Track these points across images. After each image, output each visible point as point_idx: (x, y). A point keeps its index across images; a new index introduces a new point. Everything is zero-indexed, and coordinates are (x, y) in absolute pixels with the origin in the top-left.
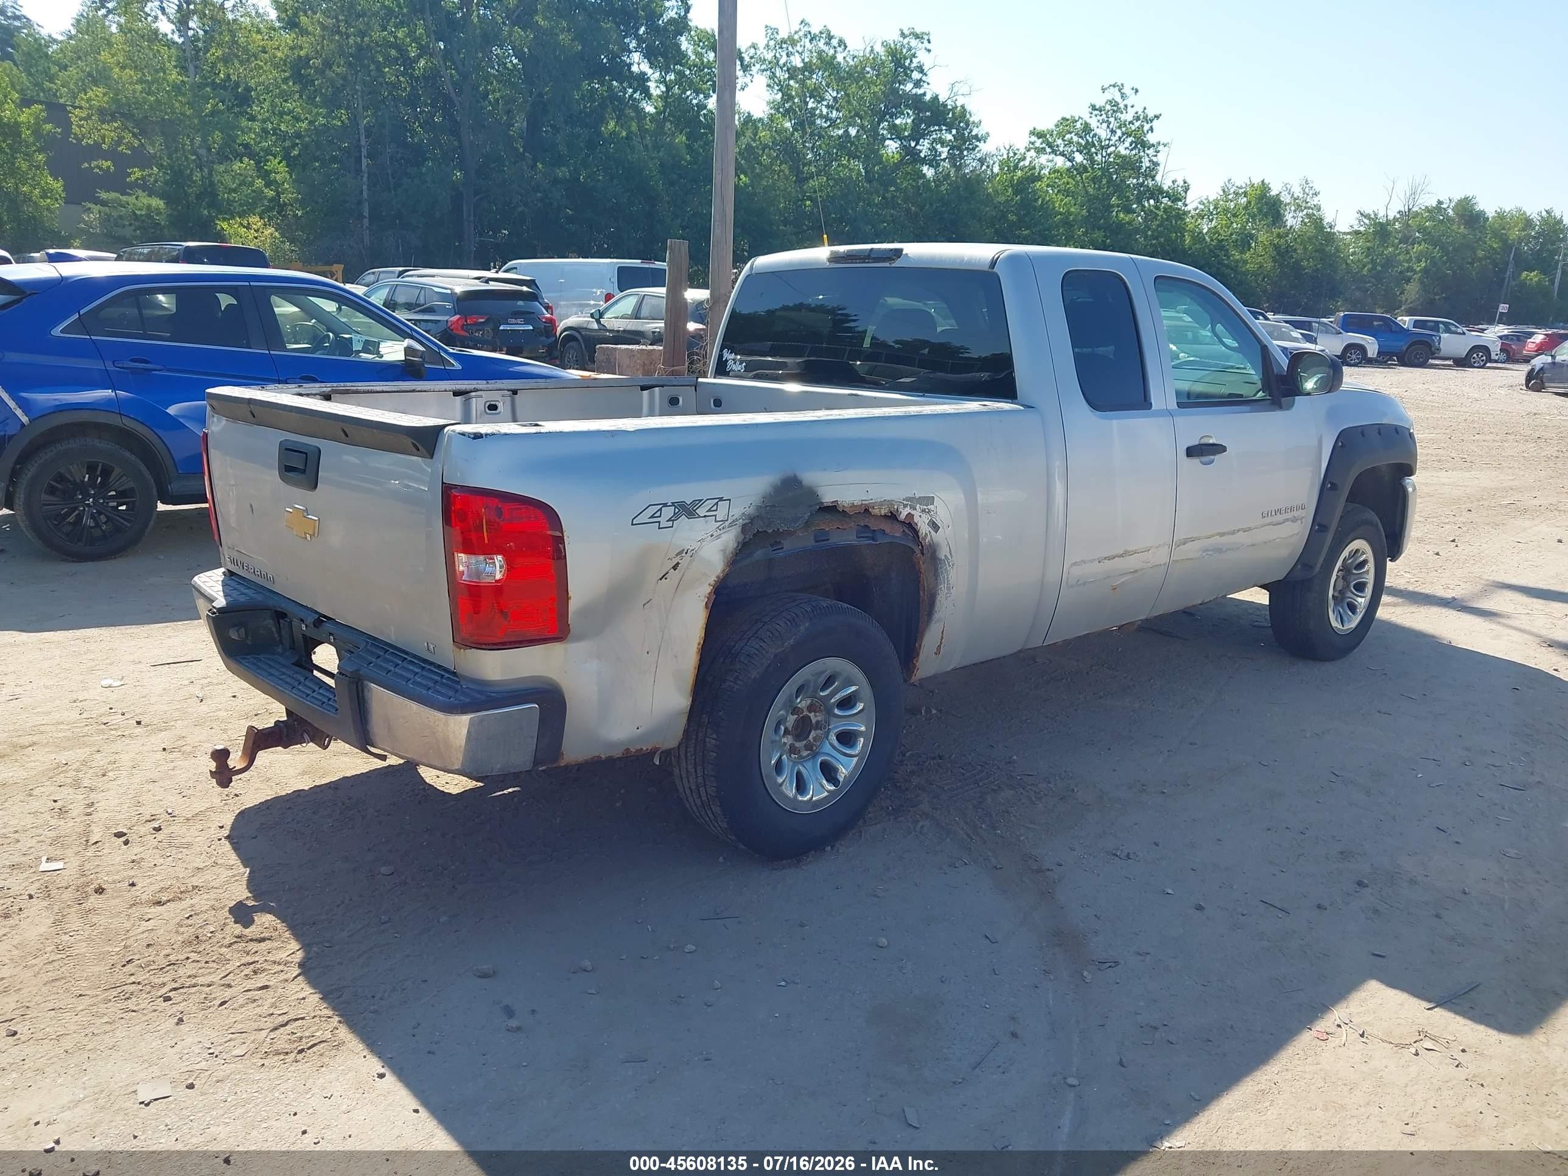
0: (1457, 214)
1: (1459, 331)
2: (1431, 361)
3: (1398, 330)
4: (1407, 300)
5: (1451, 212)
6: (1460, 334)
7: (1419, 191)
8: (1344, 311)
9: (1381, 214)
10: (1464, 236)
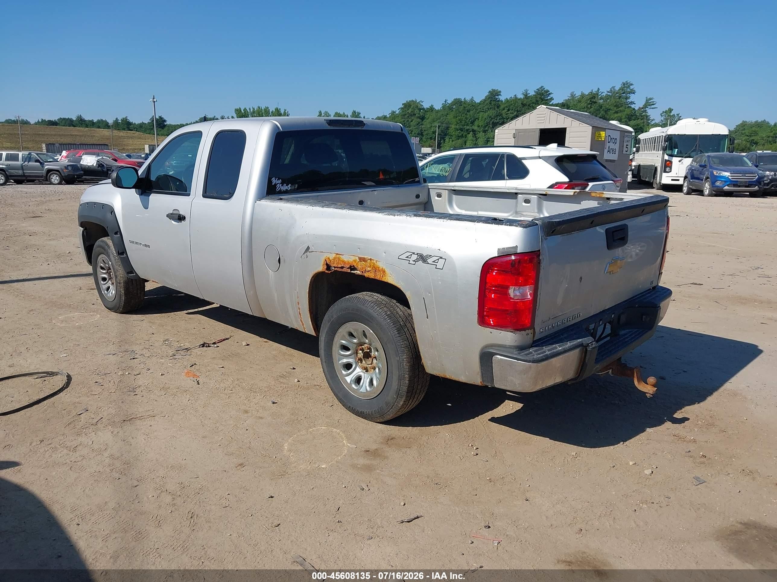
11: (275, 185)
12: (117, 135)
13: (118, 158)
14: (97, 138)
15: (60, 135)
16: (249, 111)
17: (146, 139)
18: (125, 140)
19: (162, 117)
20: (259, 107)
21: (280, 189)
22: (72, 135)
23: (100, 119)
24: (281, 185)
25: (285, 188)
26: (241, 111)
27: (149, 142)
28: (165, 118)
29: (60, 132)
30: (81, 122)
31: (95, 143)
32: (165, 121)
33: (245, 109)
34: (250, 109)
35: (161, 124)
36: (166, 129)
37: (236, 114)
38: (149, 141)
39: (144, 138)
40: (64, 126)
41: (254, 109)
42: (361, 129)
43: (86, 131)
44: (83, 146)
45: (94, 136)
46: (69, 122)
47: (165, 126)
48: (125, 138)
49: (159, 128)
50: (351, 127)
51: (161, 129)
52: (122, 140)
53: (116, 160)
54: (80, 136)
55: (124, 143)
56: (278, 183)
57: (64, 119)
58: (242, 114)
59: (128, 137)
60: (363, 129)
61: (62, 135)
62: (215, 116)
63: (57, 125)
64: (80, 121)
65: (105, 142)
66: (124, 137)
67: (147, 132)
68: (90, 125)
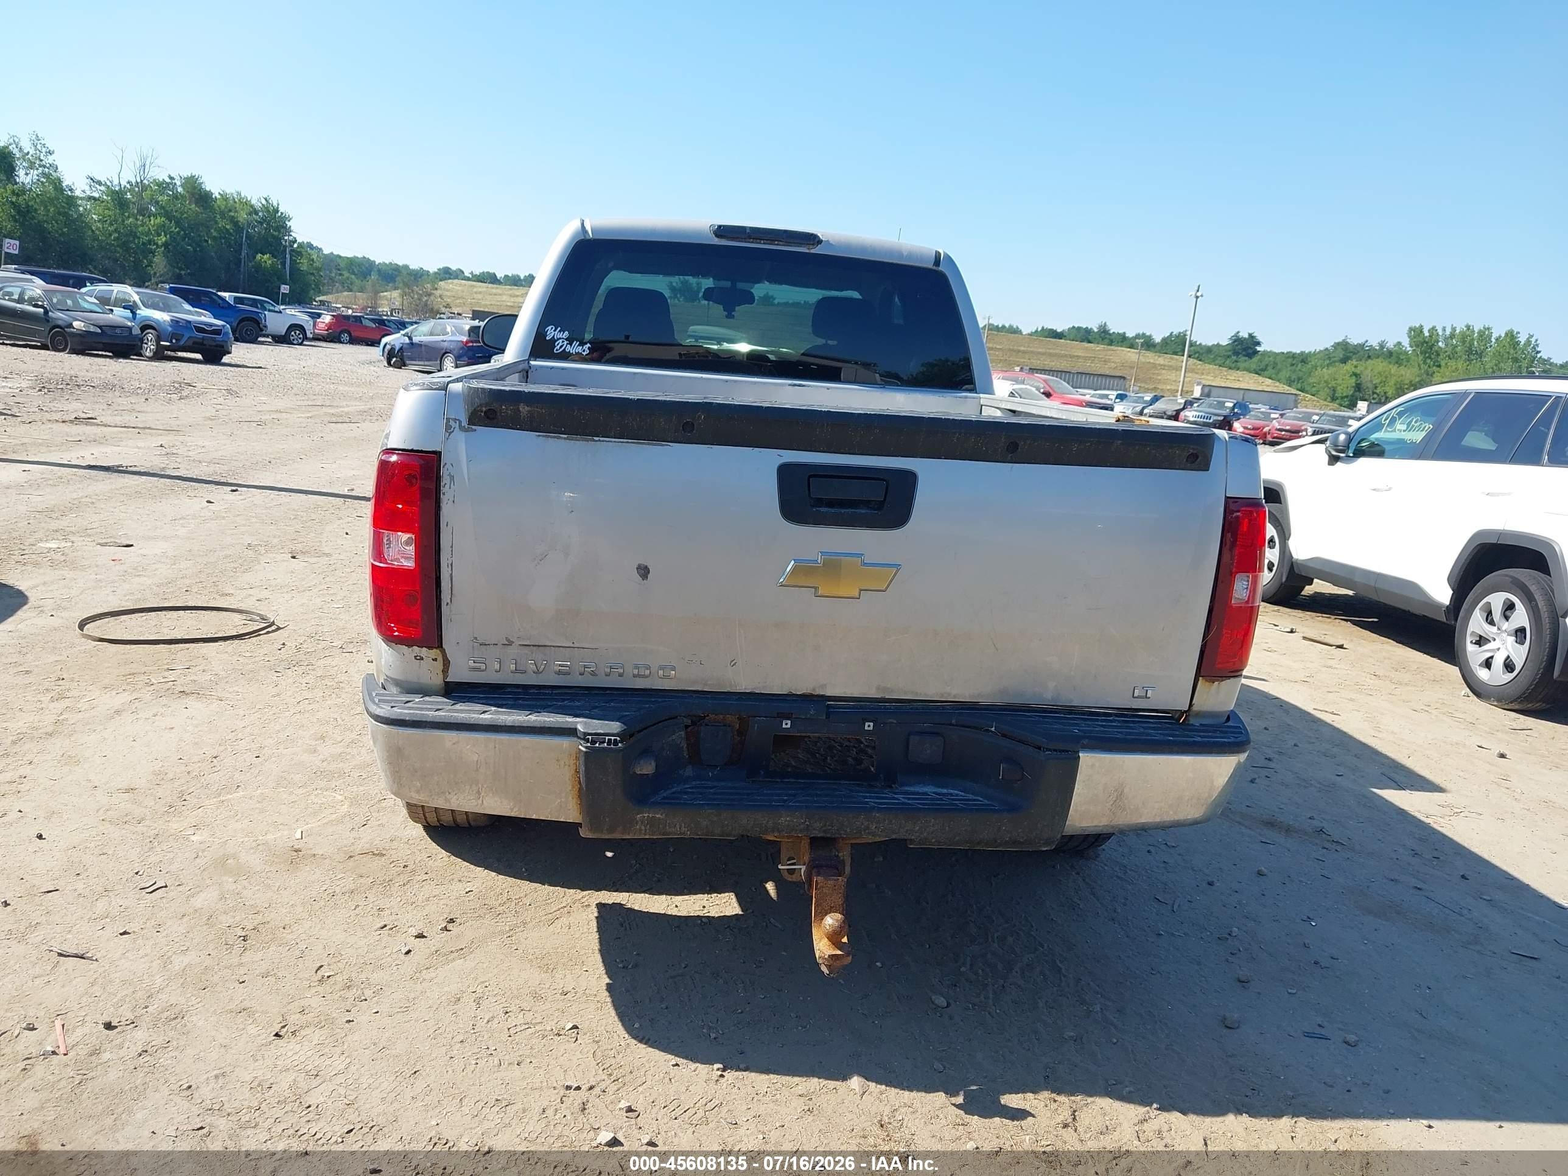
0: (188, 192)
1: (276, 309)
2: (260, 339)
3: (227, 305)
4: (155, 273)
5: (180, 190)
6: (277, 312)
7: (148, 163)
8: (169, 284)
9: (116, 182)
10: (197, 214)
11: (553, 341)
12: (1152, 361)
13: (1054, 391)
14: (1113, 364)
15: (1050, 355)
16: (1440, 334)
17: (1203, 374)
18: (1164, 371)
19: (1254, 335)
20: (1468, 327)
21: (565, 349)
22: (1072, 357)
23: (1141, 332)
24: (566, 343)
25: (575, 348)
26: (1421, 332)
27: (1207, 380)
28: (1260, 338)
29: (1054, 349)
30: (1105, 336)
31: (1107, 373)
32: (1258, 344)
33: (1434, 328)
34: (1444, 329)
35: (1250, 348)
36: (1255, 359)
37: (1409, 337)
38: (1208, 377)
39: (1200, 371)
40: (1073, 340)
41: (1454, 329)
42: (807, 251)
43: (1099, 350)
44: (1082, 376)
45: (1109, 361)
46: (1084, 335)
47: (1256, 352)
48: (1163, 369)
49: (1244, 356)
50: (777, 245)
51: (1247, 358)
52: (1157, 372)
53: (1050, 393)
54: (1086, 358)
55: (1159, 377)
56: (560, 338)
57: (1079, 328)
58: (1424, 338)
59: (1171, 366)
60: (813, 251)
61: (1055, 355)
62: (1367, 341)
63: (1061, 339)
64: (1102, 332)
65: (1125, 372)
66: (1163, 367)
67: (1217, 362)
68: (1118, 342)
